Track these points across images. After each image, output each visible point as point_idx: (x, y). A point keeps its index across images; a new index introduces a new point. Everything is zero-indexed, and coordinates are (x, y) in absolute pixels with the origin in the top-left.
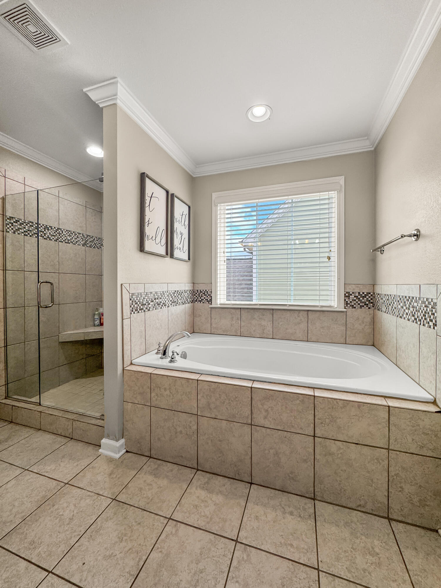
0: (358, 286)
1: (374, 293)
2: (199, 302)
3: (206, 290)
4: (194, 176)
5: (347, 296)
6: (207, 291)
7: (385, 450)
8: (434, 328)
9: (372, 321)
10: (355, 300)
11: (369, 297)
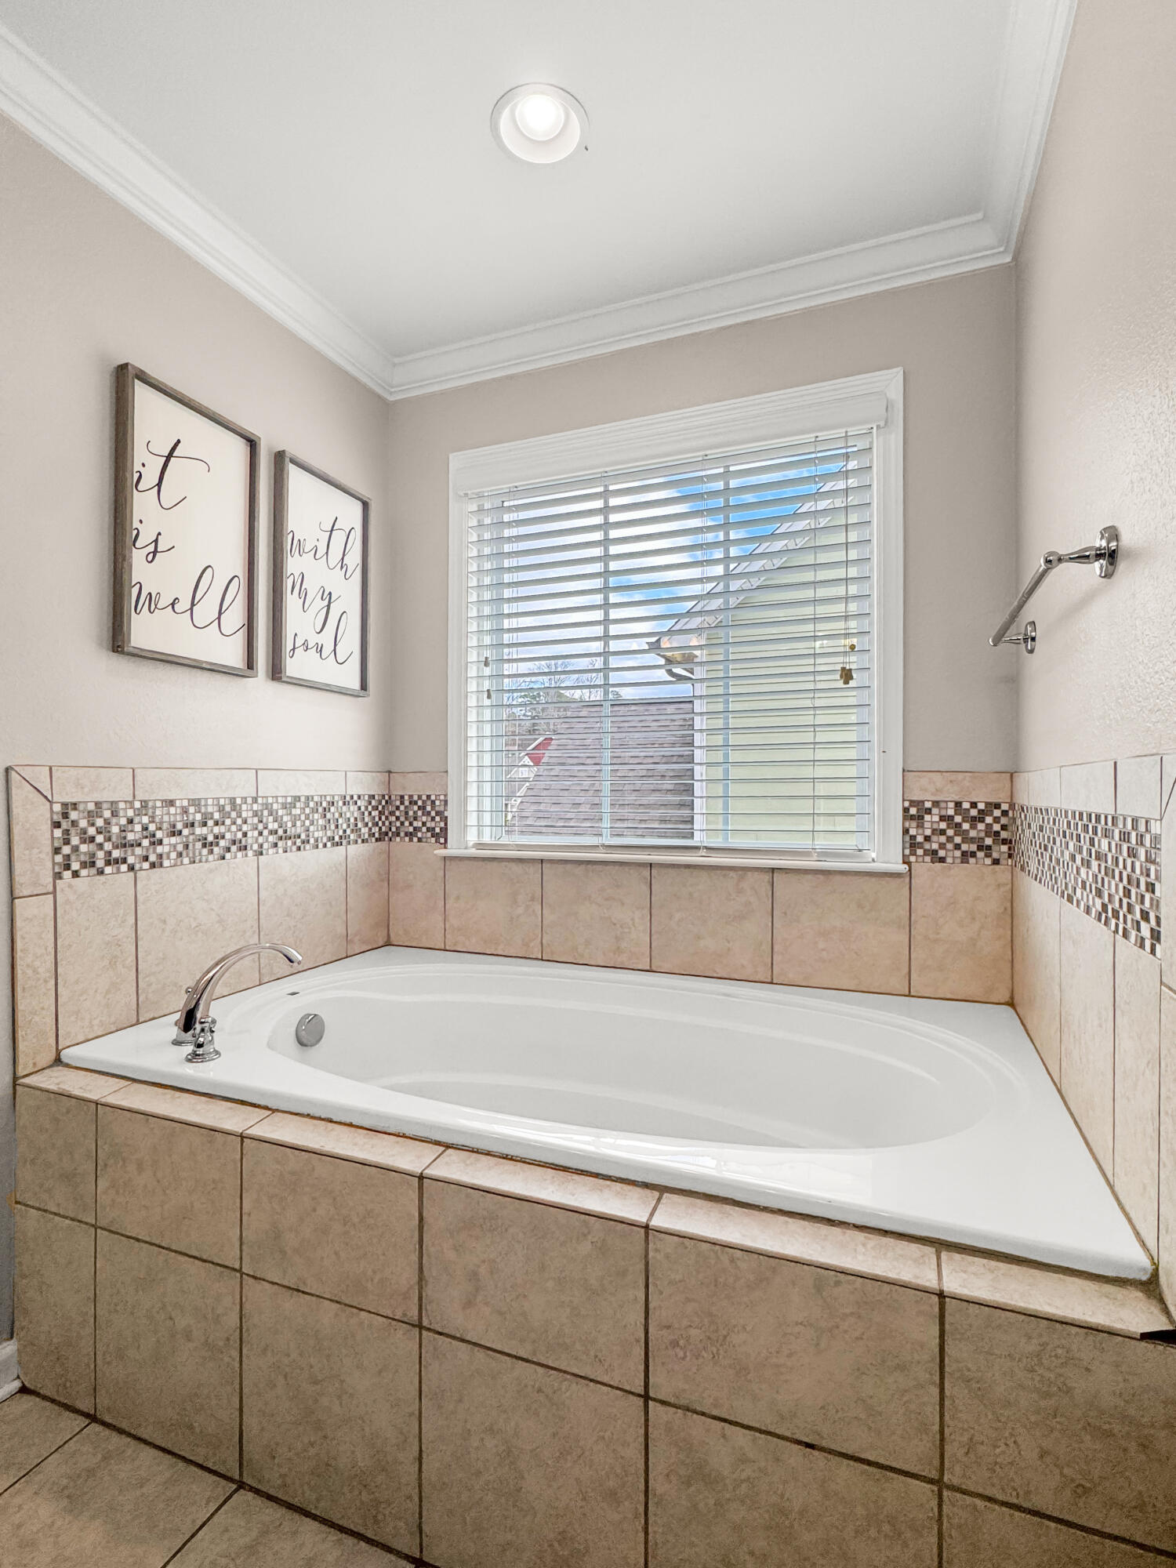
0: (953, 777)
1: (1012, 806)
2: (407, 839)
3: (428, 797)
4: (392, 399)
5: (912, 818)
6: (433, 798)
7: (929, 1486)
8: (1153, 951)
9: (1006, 909)
10: (943, 832)
11: (996, 820)
